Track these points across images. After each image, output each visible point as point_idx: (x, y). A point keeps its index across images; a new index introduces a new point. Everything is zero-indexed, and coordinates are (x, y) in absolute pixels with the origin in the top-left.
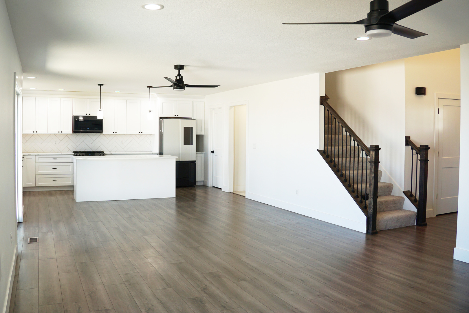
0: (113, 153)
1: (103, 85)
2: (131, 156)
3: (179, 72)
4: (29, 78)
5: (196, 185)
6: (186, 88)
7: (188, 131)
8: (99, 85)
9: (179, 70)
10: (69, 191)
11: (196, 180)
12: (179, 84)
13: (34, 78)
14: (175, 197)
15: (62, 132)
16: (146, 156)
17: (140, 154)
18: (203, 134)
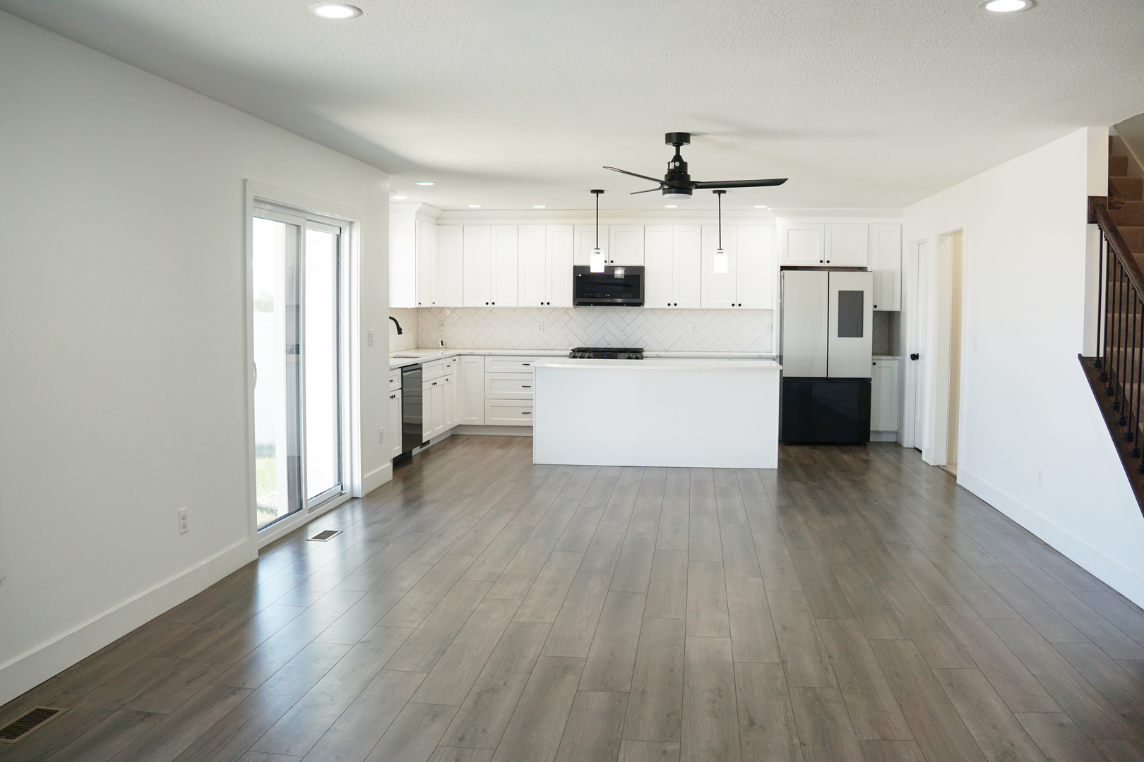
0: (661, 354)
1: (602, 192)
2: (679, 361)
3: (678, 151)
4: (419, 184)
5: (869, 441)
6: (694, 191)
7: (850, 304)
8: (593, 191)
9: (678, 145)
10: (520, 439)
11: (872, 429)
12: (678, 181)
13: (432, 184)
14: (776, 467)
15: (548, 303)
16: (717, 361)
17: (730, 358)
18: (896, 308)
